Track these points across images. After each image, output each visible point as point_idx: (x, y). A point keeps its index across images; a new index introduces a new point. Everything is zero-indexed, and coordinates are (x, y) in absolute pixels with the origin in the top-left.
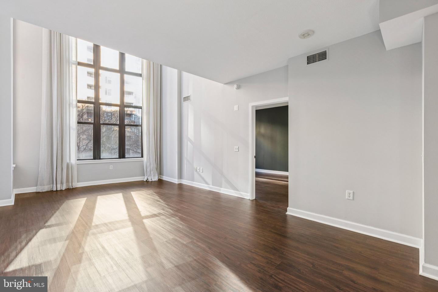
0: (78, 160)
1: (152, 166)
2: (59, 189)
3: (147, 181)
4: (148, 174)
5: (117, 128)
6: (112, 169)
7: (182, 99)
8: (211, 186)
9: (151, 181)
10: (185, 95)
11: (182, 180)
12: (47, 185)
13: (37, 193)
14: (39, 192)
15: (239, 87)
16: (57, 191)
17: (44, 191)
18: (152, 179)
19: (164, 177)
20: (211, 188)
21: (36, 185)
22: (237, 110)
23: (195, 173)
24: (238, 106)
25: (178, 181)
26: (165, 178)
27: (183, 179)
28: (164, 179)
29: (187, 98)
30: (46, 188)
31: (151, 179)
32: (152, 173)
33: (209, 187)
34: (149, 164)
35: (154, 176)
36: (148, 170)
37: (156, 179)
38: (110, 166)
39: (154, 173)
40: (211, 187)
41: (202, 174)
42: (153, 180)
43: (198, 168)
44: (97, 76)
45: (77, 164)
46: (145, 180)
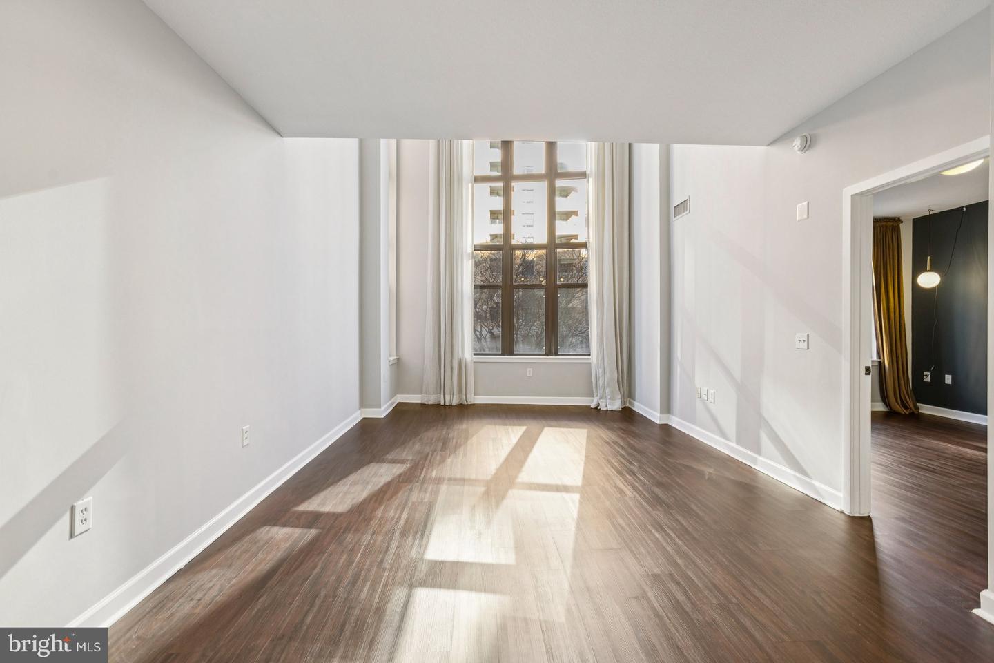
0: (475, 354)
1: (607, 375)
2: (447, 403)
3: (596, 408)
4: (600, 392)
5: (541, 293)
6: (531, 375)
7: (671, 210)
8: (733, 445)
9: (605, 409)
10: (676, 200)
11: (671, 416)
12: (434, 394)
13: (423, 405)
14: (424, 404)
15: (808, 144)
16: (445, 405)
17: (430, 403)
18: (607, 406)
19: (636, 403)
20: (732, 449)
21: (421, 393)
22: (805, 216)
23: (698, 401)
24: (806, 203)
25: (660, 417)
26: (639, 408)
27: (673, 414)
28: (635, 409)
29: (682, 207)
30: (431, 399)
31: (604, 404)
32: (607, 391)
33: (728, 446)
34: (601, 371)
35: (612, 398)
36: (600, 383)
37: (616, 405)
38: (528, 369)
39: (612, 392)
40: (733, 447)
41: (712, 407)
42: (610, 408)
43: (704, 392)
44: (507, 193)
45: (474, 362)
46: (593, 406)
